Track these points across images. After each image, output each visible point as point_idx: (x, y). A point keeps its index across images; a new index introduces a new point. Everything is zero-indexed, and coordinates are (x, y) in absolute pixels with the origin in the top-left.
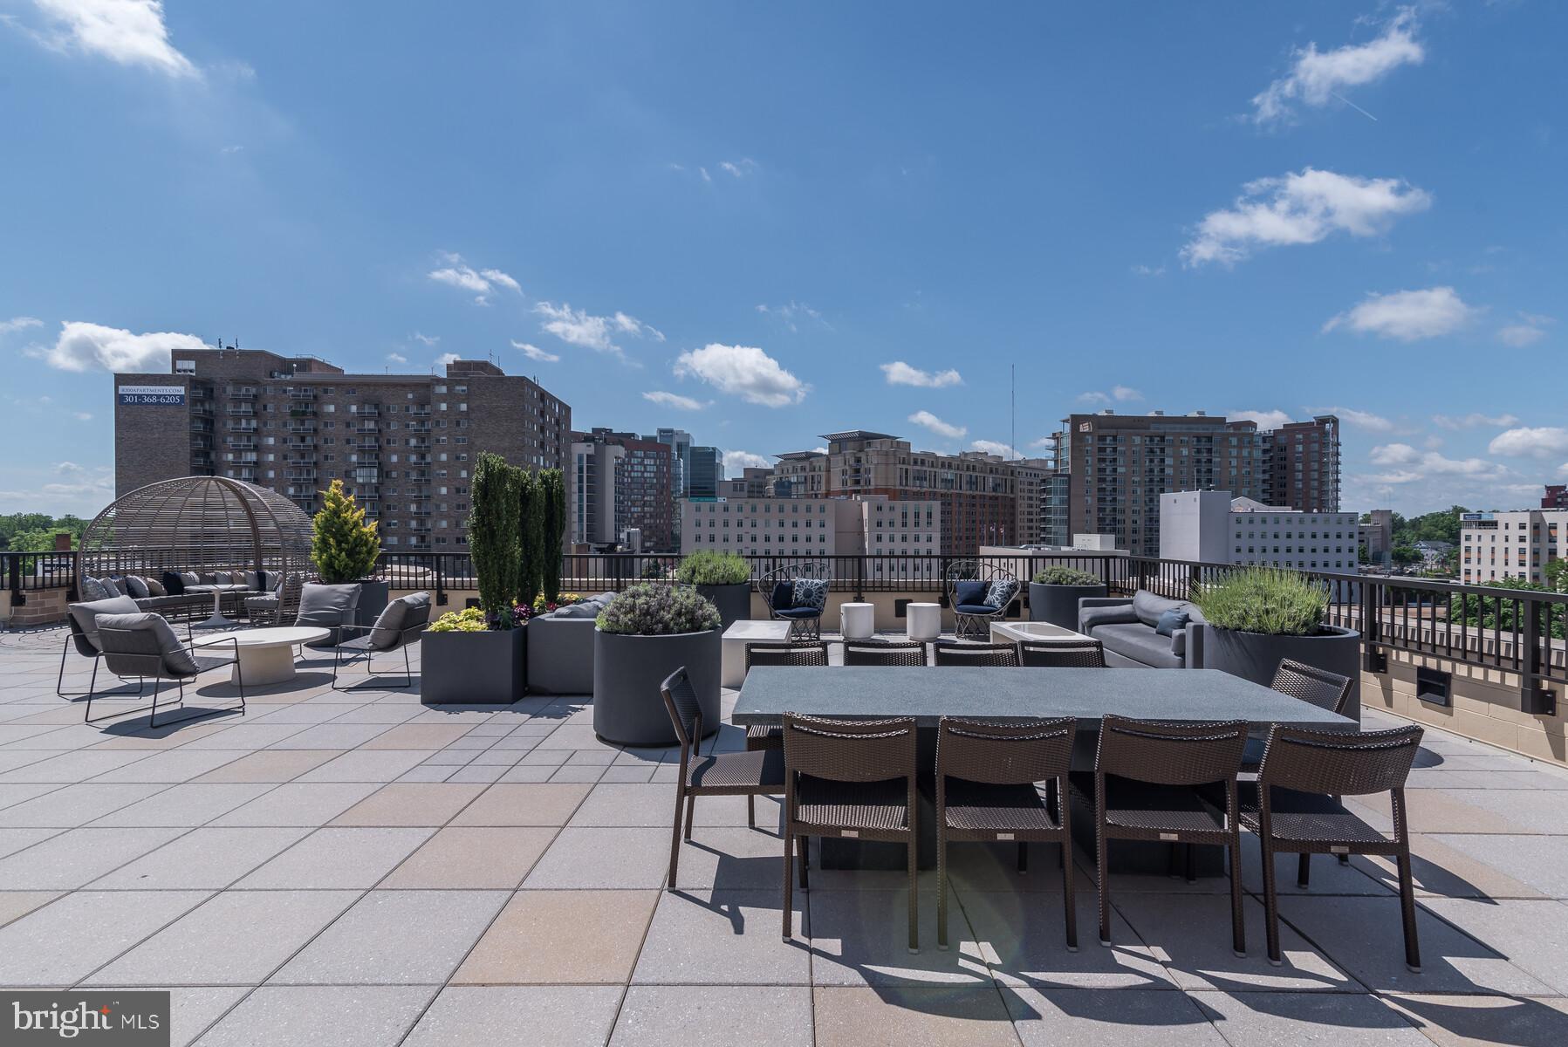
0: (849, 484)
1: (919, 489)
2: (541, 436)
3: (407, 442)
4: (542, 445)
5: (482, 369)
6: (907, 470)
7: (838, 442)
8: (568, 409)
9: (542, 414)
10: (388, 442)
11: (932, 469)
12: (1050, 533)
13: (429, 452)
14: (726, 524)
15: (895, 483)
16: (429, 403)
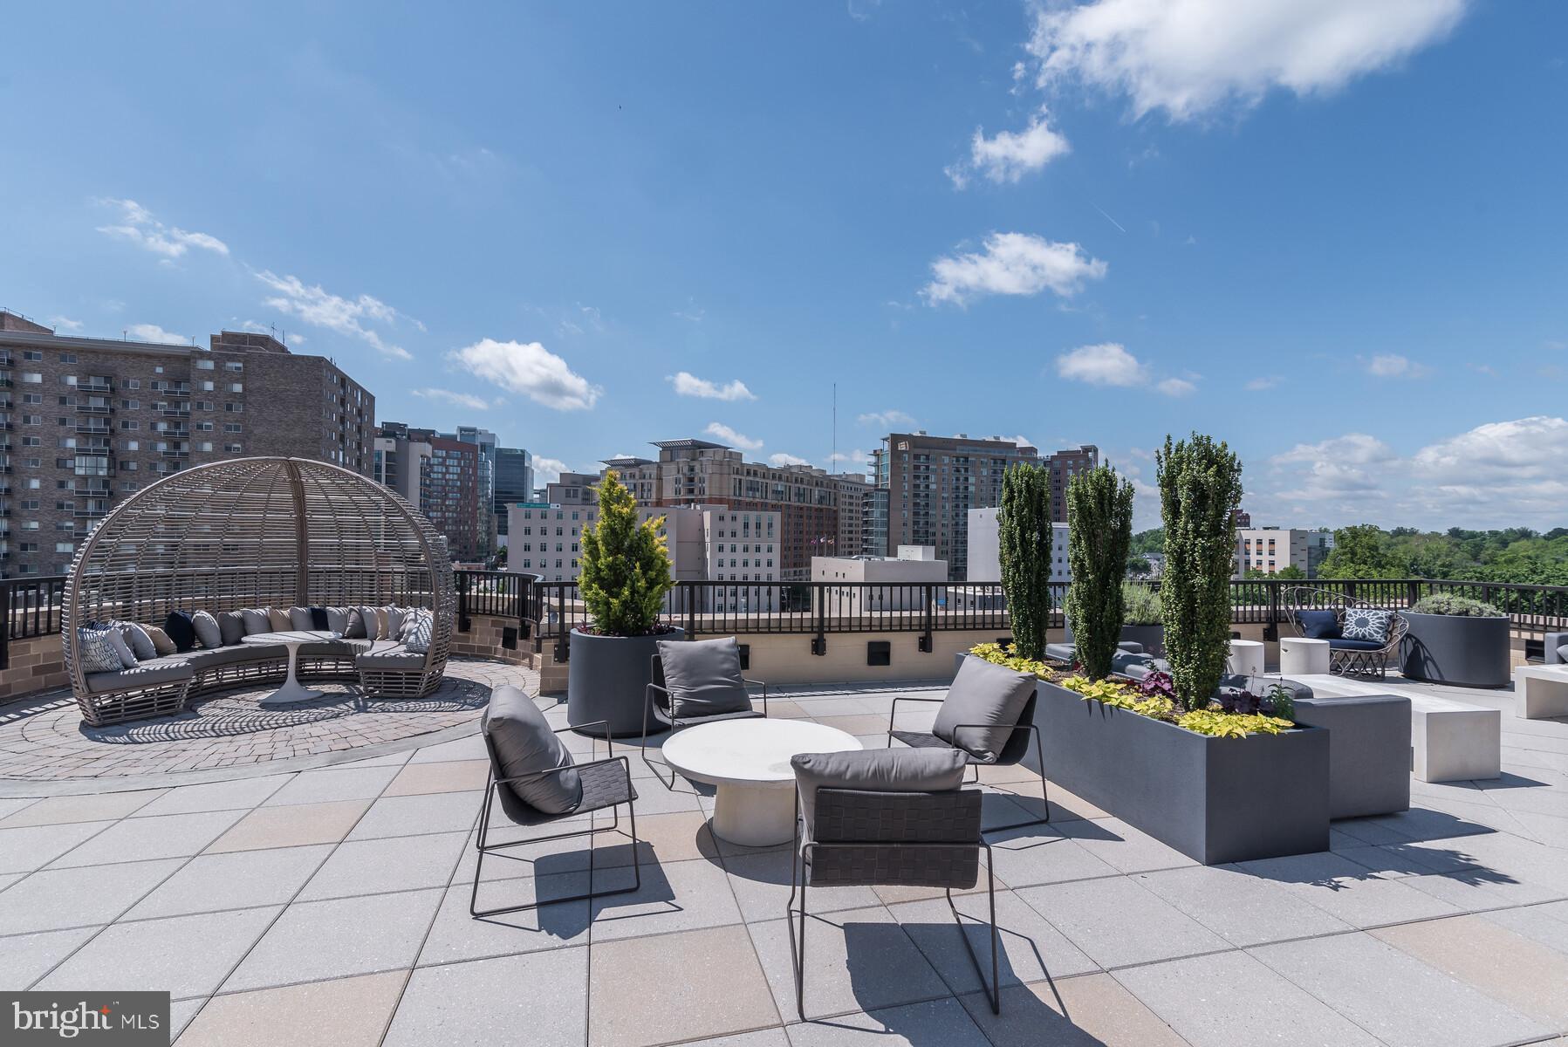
0: (682, 493)
1: (751, 499)
2: (341, 428)
3: (153, 426)
4: (342, 438)
5: (262, 345)
6: (740, 481)
7: (670, 450)
8: (372, 399)
9: (343, 402)
10: (125, 425)
11: (763, 481)
12: (872, 544)
13: (187, 439)
14: (560, 532)
15: (729, 493)
16: (188, 380)
